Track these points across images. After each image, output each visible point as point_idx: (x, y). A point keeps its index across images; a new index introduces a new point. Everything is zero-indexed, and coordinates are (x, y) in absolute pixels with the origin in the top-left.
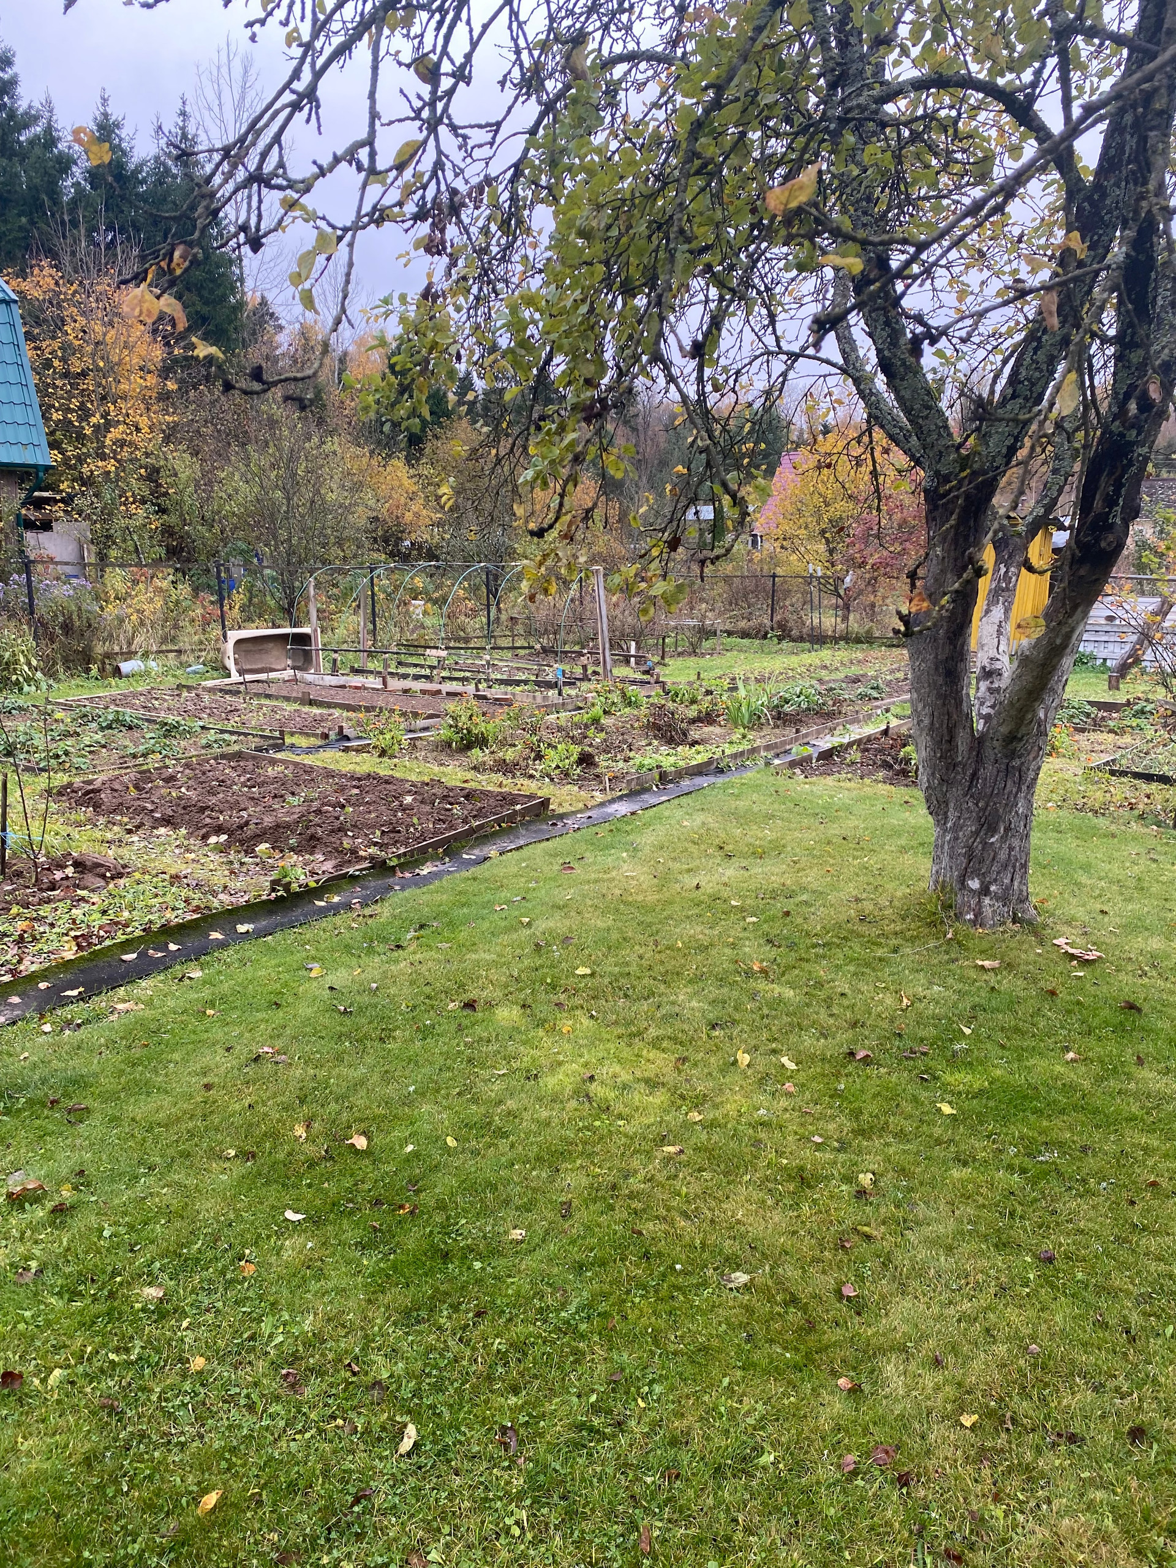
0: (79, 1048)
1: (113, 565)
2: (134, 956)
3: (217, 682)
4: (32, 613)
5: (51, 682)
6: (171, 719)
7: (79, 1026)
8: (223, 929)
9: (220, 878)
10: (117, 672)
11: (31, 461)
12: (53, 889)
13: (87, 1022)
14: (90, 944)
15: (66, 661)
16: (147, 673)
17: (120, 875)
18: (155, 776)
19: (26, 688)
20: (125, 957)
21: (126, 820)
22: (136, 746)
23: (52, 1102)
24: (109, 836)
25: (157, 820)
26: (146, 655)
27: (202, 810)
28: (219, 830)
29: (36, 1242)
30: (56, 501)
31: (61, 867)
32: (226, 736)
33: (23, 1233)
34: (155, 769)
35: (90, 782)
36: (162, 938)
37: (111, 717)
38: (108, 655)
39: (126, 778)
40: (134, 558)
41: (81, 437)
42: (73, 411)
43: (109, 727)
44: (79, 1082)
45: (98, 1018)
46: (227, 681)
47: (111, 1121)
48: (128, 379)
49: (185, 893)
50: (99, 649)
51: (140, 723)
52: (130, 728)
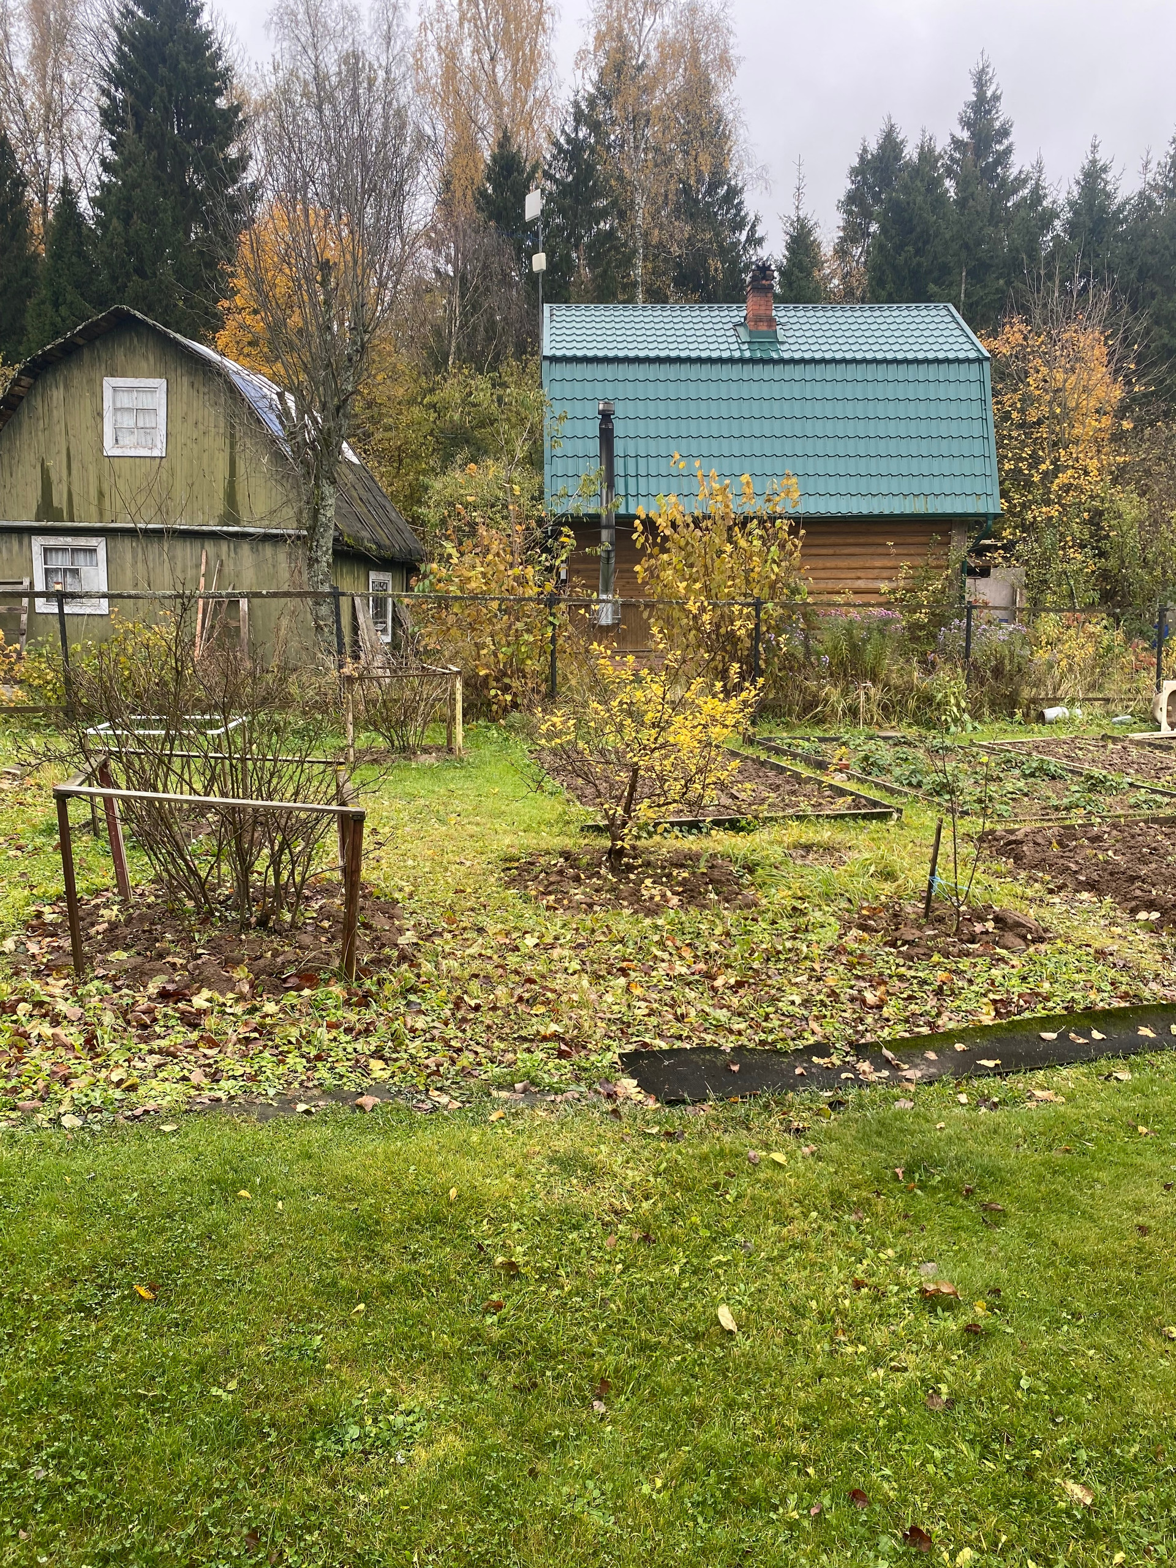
0: (995, 1132)
1: (1047, 610)
2: (1054, 1036)
3: (1146, 735)
4: (967, 656)
5: (976, 724)
6: (1097, 772)
7: (995, 1105)
8: (1154, 1026)
9: (1150, 962)
10: (1041, 718)
11: (982, 510)
12: (973, 942)
13: (1003, 1102)
14: (1009, 1013)
15: (992, 704)
16: (1071, 721)
17: (1041, 940)
18: (1079, 834)
19: (953, 729)
20: (1045, 1035)
21: (1048, 878)
22: (1060, 798)
23: (967, 1191)
24: (1029, 893)
25: (1080, 883)
26: (1072, 702)
27: (1132, 879)
28: (1150, 906)
29: (948, 1362)
30: (997, 548)
31: (983, 920)
32: (1158, 797)
33: (935, 1345)
34: (1080, 826)
35: (1012, 832)
36: (1086, 1022)
37: (1034, 765)
38: (1034, 701)
39: (1049, 833)
40: (1069, 603)
41: (1029, 484)
42: (1026, 459)
43: (1032, 775)
44: (993, 1175)
45: (1015, 1102)
46: (1157, 734)
47: (1029, 1236)
48: (1083, 423)
49: (1112, 973)
50: (1027, 693)
51: (1064, 773)
52: (1053, 778)
